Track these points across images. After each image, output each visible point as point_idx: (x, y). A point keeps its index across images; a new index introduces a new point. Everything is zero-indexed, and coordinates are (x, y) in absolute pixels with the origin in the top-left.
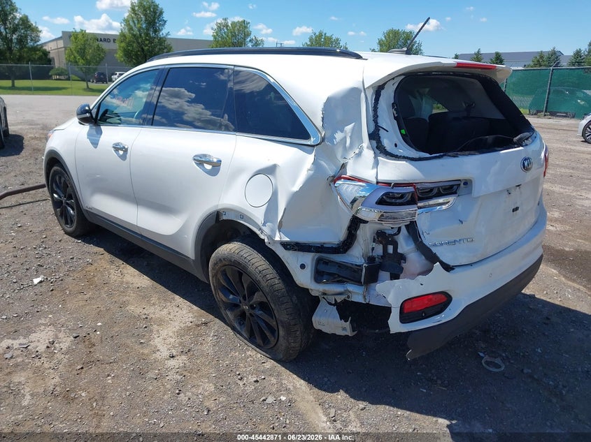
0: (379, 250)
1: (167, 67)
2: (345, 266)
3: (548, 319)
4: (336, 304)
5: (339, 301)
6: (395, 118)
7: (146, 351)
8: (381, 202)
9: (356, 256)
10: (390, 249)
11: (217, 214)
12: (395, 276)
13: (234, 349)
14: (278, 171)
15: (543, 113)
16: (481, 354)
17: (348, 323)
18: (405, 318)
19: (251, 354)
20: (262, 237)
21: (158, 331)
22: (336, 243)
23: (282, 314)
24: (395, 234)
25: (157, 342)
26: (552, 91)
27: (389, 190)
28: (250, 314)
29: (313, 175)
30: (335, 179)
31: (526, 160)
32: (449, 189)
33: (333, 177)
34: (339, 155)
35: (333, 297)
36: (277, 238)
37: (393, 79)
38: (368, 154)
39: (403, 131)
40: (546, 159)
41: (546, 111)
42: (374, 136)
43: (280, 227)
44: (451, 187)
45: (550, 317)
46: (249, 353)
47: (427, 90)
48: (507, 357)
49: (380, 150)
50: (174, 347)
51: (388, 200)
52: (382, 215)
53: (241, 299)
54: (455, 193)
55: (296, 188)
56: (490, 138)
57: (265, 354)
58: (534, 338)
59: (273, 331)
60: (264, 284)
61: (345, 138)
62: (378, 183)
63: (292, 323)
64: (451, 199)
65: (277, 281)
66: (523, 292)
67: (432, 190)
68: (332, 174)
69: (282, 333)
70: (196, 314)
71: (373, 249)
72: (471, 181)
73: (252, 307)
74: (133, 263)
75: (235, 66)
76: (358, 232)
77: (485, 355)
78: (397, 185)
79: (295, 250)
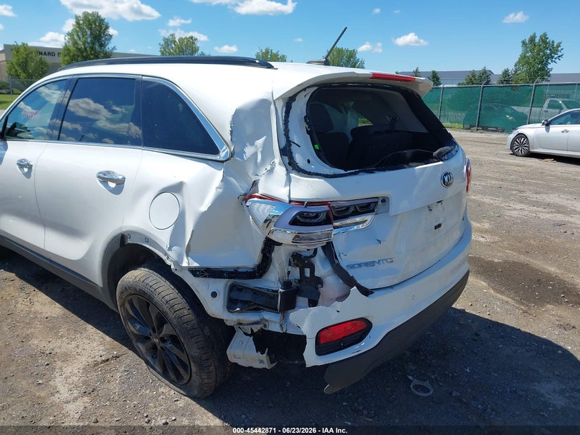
0: (296, 273)
1: (75, 77)
2: (259, 292)
3: (477, 335)
4: (253, 334)
5: (255, 331)
6: (308, 132)
7: (43, 394)
8: (294, 222)
9: (273, 281)
10: (307, 272)
11: (122, 238)
12: (313, 303)
13: (146, 386)
14: (185, 189)
15: (475, 128)
16: (410, 378)
17: (264, 355)
18: (321, 350)
19: (164, 391)
20: (168, 263)
21: (61, 368)
22: (252, 267)
23: (193, 349)
24: (311, 257)
25: (58, 382)
26: (483, 108)
27: (302, 209)
28: (162, 348)
29: (223, 193)
30: (247, 197)
31: (445, 175)
32: (367, 207)
33: (245, 195)
34: (250, 172)
35: (249, 327)
36: (185, 264)
37: (305, 89)
38: (280, 171)
39: (317, 147)
40: (468, 173)
41: (478, 126)
42: (286, 151)
43: (188, 252)
44: (369, 204)
45: (478, 333)
46: (161, 390)
47: (352, 103)
48: (437, 380)
49: (292, 166)
50: (77, 387)
51: (302, 220)
52: (297, 236)
53: (151, 331)
54: (373, 211)
55: (204, 208)
56: (408, 153)
57: (178, 389)
58: (463, 356)
59: (185, 367)
60: (171, 315)
61: (256, 154)
62: (290, 201)
63: (204, 357)
64: (369, 218)
65: (186, 312)
66: (453, 306)
67: (348, 208)
68: (243, 192)
69: (194, 369)
70: (108, 346)
71: (289, 273)
72: (388, 198)
73: (163, 340)
74: (46, 289)
75: (143, 76)
76: (273, 255)
77: (414, 378)
78: (311, 204)
79: (205, 277)
